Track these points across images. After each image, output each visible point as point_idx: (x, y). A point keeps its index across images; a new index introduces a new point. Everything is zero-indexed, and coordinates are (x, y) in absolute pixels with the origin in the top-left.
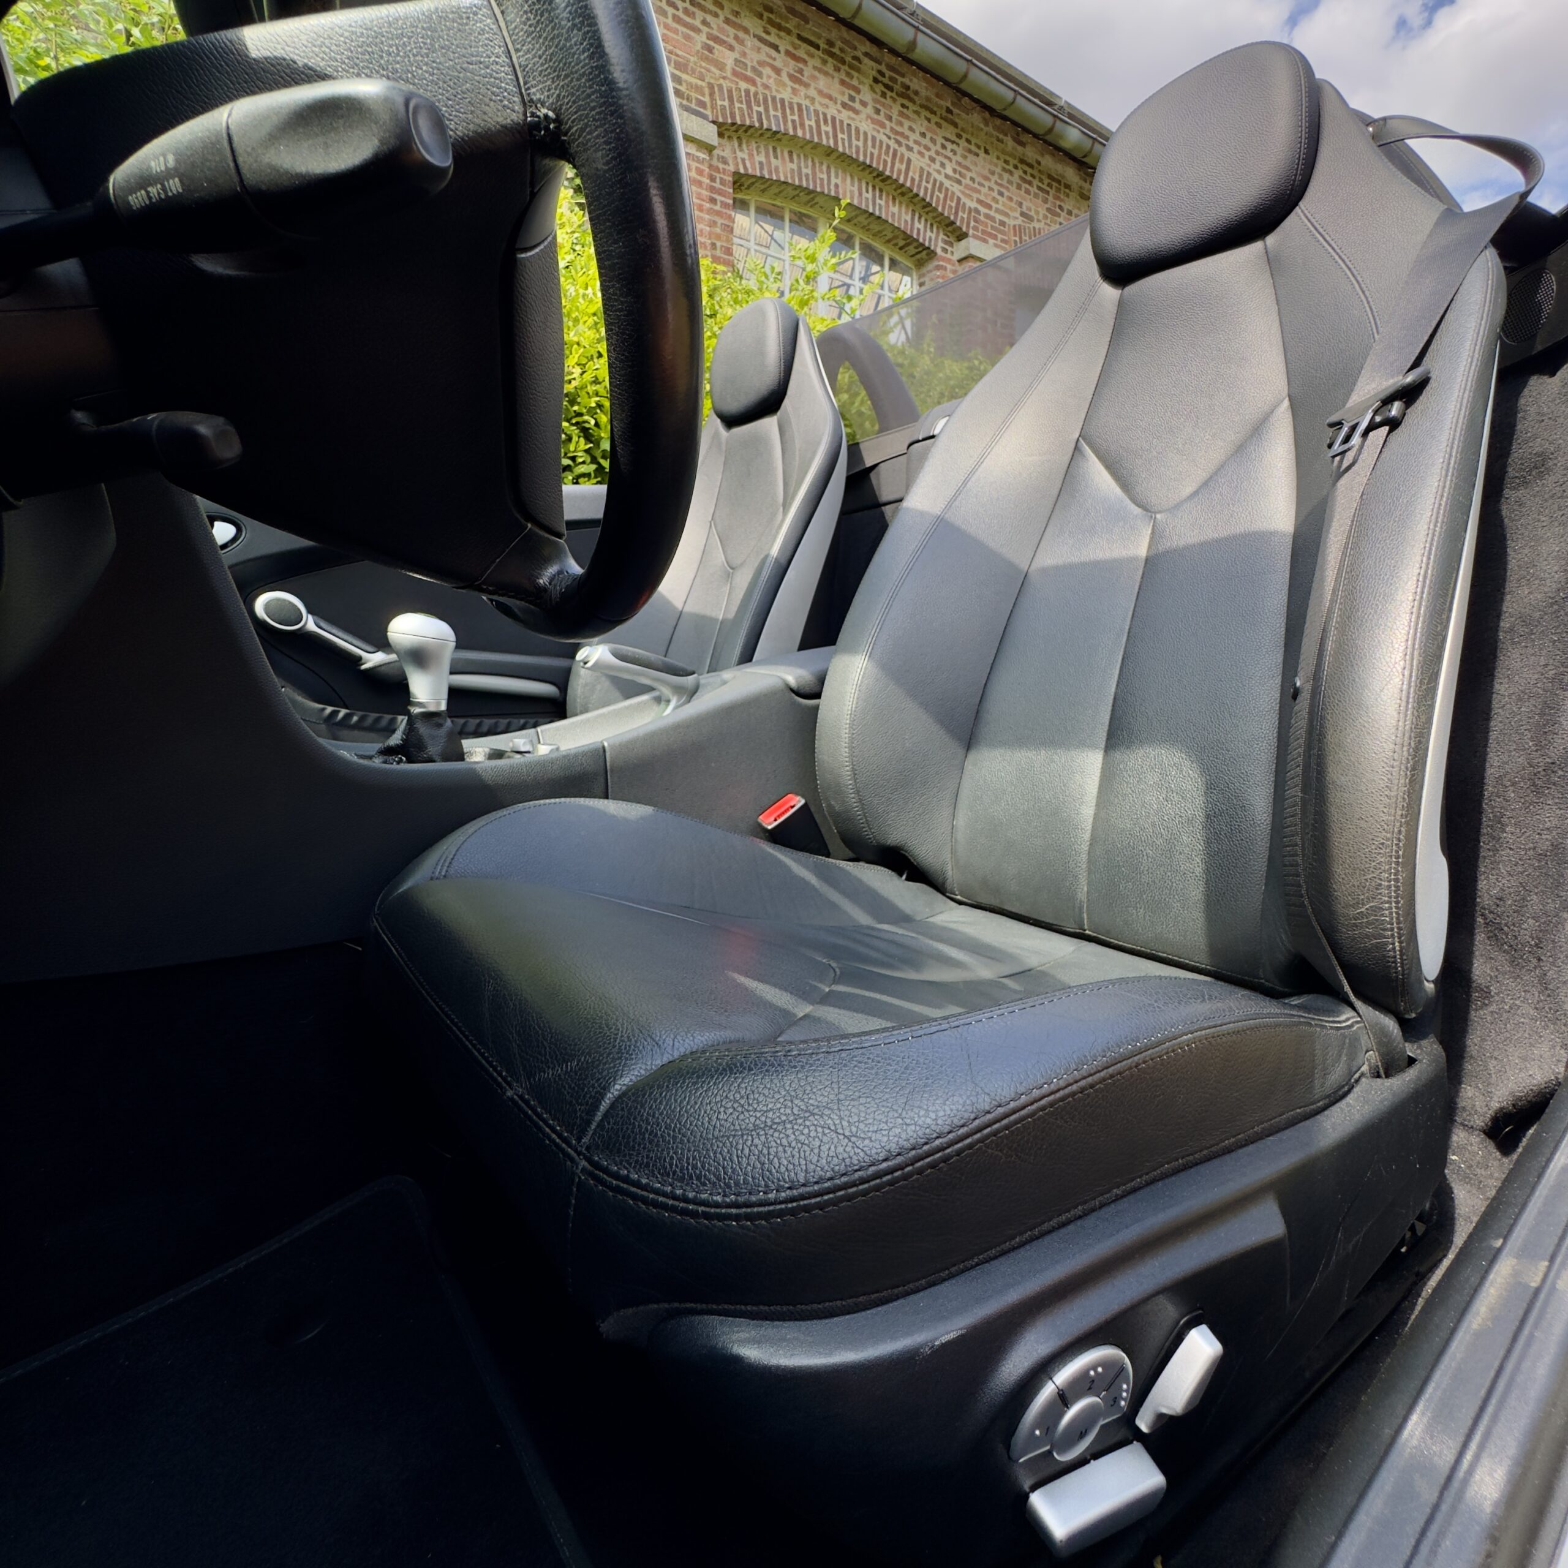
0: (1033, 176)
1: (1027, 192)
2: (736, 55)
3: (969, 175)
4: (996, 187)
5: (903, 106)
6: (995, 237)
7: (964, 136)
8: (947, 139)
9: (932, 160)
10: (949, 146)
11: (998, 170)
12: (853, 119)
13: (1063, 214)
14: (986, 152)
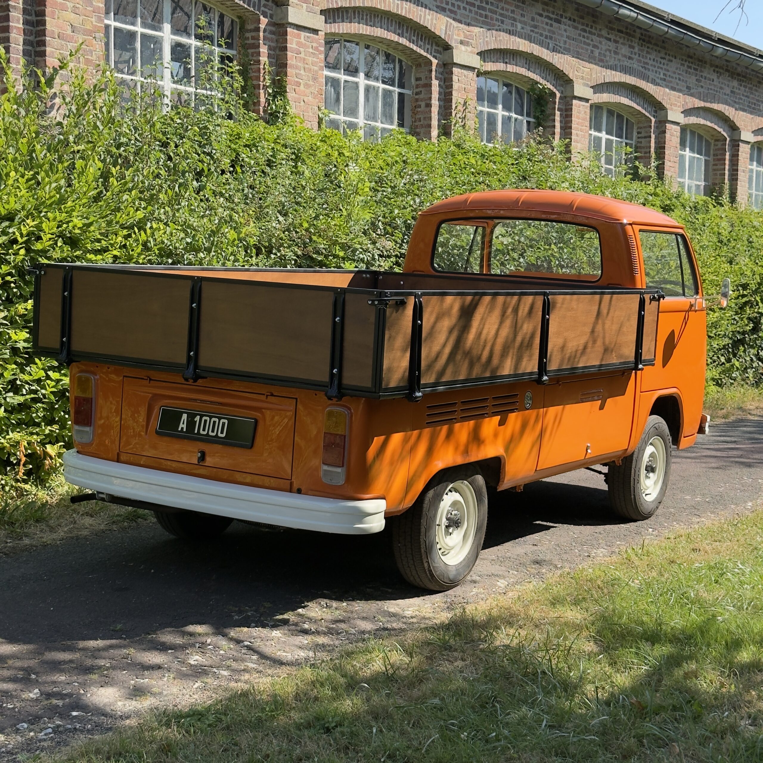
0: (692, 63)
1: (690, 74)
2: (599, 50)
3: (668, 73)
4: (678, 76)
5: (648, 47)
6: (675, 105)
7: (668, 52)
8: (662, 58)
9: (656, 72)
10: (663, 61)
11: (679, 66)
12: (631, 63)
13: (703, 80)
14: (675, 58)
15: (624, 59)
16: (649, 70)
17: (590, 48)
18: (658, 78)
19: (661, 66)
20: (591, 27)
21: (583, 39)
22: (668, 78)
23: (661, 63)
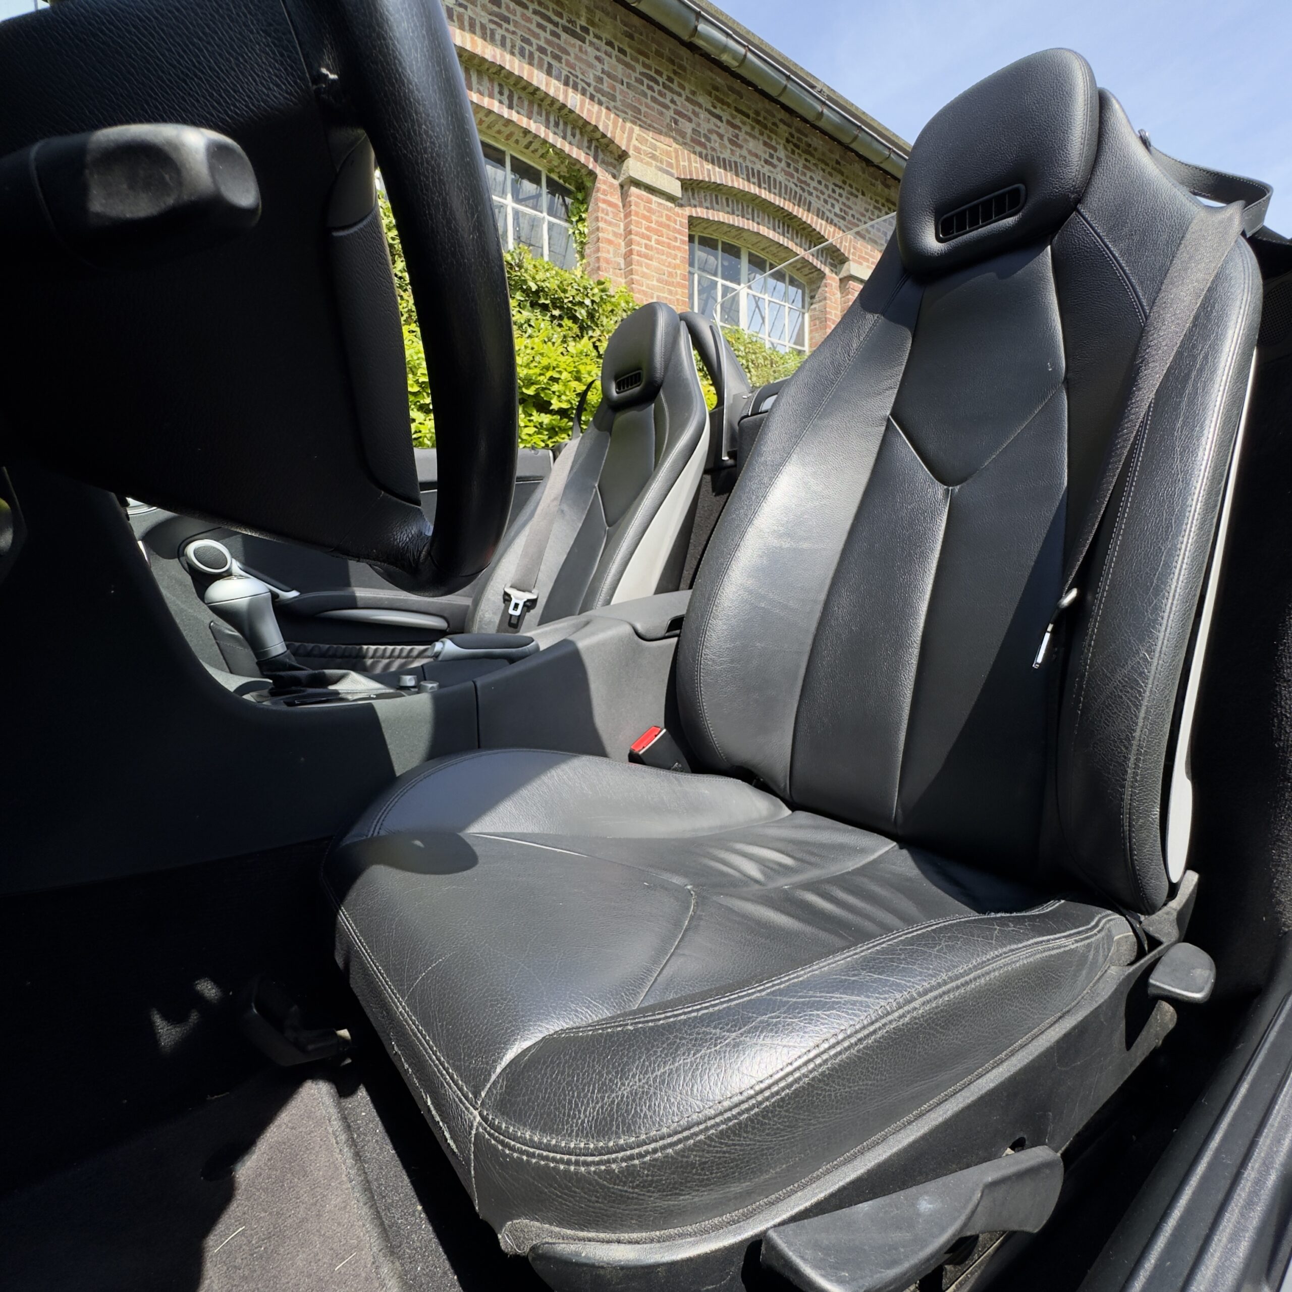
2: (693, 125)
5: (806, 160)
6: (868, 261)
7: (848, 182)
8: (836, 185)
10: (838, 190)
11: (871, 208)
12: (772, 172)
14: (863, 194)
15: (754, 159)
16: (810, 194)
17: (671, 113)
18: (830, 211)
19: (837, 196)
20: (670, 80)
21: (649, 93)
22: (849, 218)
23: (834, 191)
